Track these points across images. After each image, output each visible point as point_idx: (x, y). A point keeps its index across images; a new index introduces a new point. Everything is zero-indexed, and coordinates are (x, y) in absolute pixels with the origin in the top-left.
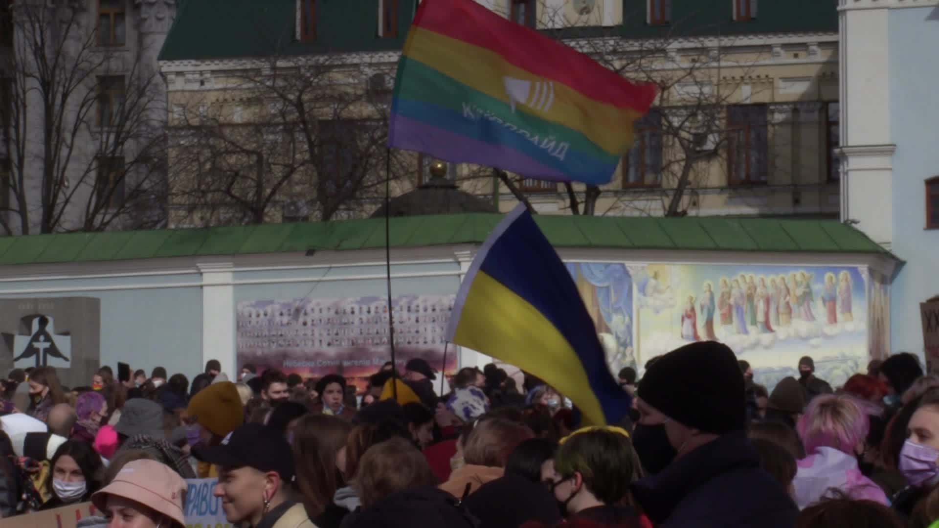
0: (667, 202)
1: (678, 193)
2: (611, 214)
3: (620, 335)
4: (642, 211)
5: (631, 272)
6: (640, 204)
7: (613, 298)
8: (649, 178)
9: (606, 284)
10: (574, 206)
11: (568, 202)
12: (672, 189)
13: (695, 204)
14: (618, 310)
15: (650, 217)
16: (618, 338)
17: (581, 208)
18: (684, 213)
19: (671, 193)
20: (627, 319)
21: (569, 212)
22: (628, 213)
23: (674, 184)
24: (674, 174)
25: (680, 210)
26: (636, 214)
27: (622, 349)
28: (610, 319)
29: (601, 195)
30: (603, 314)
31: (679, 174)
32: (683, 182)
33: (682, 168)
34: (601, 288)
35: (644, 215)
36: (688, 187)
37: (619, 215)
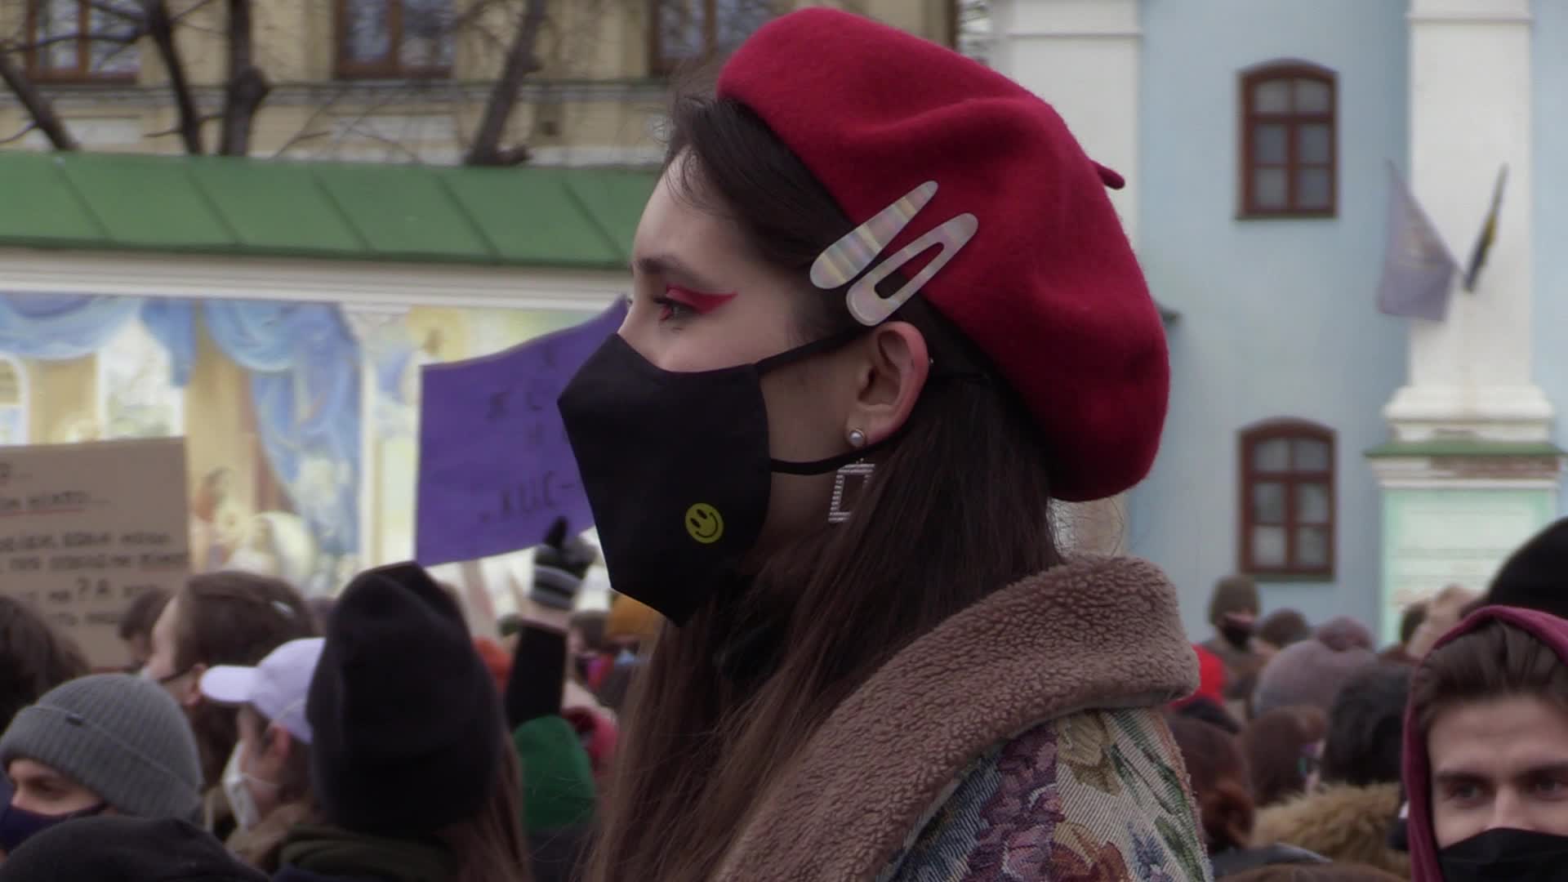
0: (472, 122)
1: (504, 96)
2: (300, 154)
3: (323, 519)
4: (395, 146)
5: (360, 329)
6: (390, 127)
7: (304, 408)
8: (414, 52)
9: (280, 366)
10: (189, 128)
11: (170, 118)
12: (483, 83)
13: (549, 130)
14: (316, 445)
15: (416, 166)
16: (315, 529)
17: (211, 135)
18: (519, 158)
19: (482, 97)
20: (344, 470)
21: (174, 147)
22: (350, 155)
23: (492, 67)
24: (491, 40)
25: (506, 146)
26: (376, 155)
27: (326, 561)
28: (293, 472)
29: (270, 98)
30: (273, 453)
31: (508, 38)
32: (520, 64)
33: (517, 19)
34: (268, 377)
35: (402, 158)
36: (531, 76)
37: (324, 157)
